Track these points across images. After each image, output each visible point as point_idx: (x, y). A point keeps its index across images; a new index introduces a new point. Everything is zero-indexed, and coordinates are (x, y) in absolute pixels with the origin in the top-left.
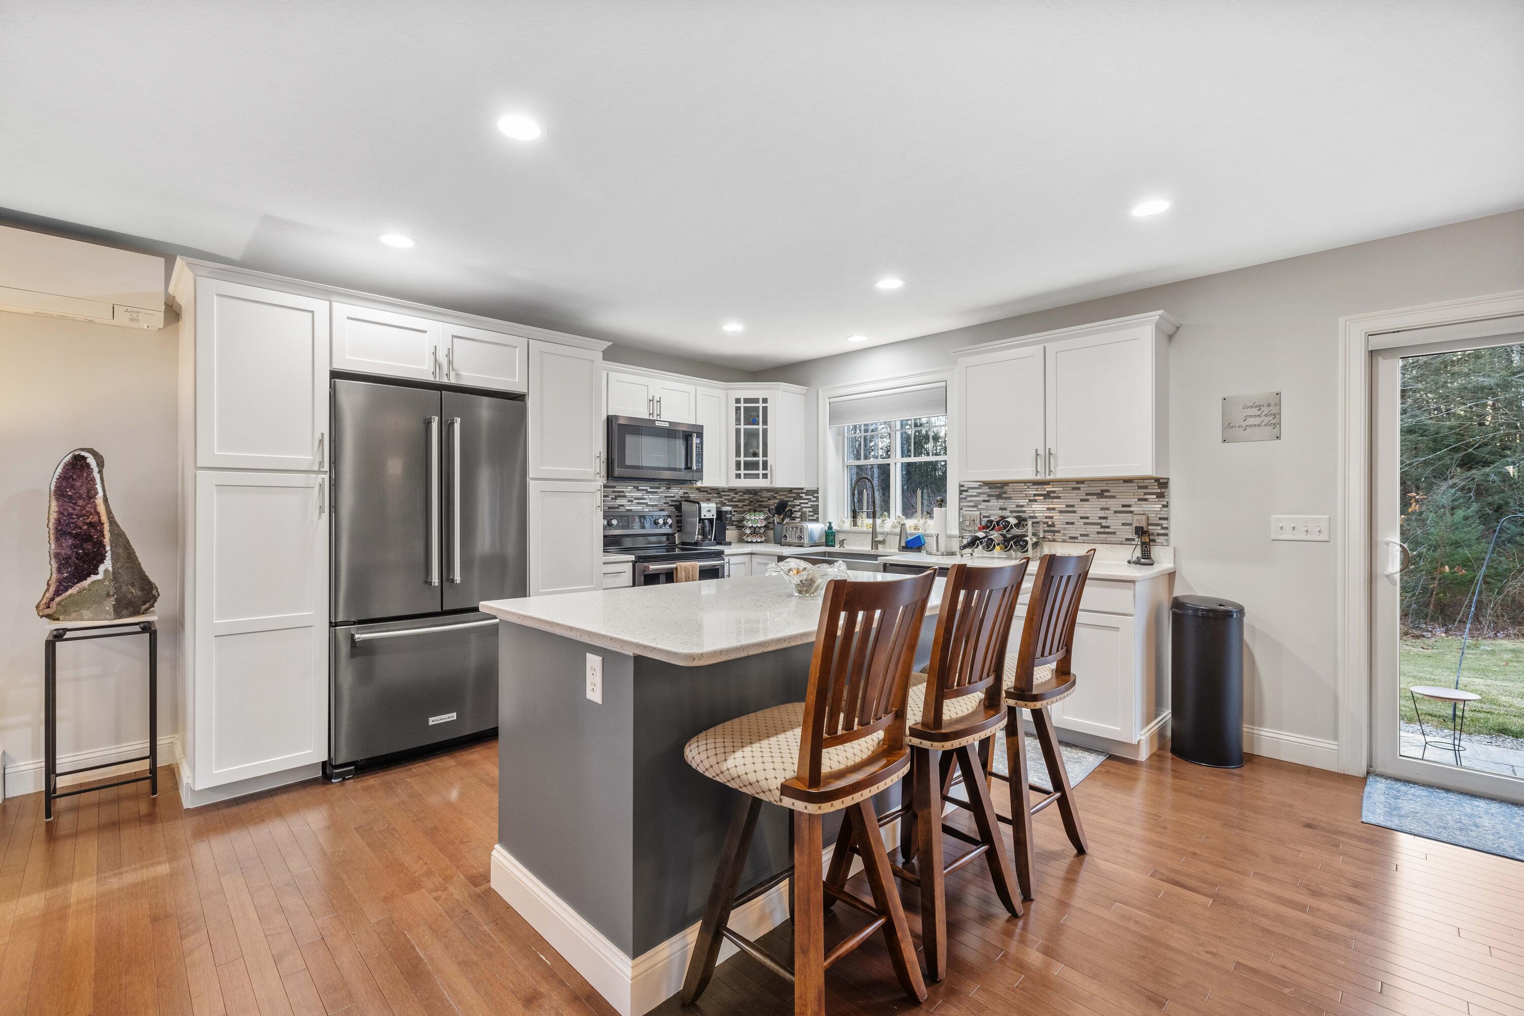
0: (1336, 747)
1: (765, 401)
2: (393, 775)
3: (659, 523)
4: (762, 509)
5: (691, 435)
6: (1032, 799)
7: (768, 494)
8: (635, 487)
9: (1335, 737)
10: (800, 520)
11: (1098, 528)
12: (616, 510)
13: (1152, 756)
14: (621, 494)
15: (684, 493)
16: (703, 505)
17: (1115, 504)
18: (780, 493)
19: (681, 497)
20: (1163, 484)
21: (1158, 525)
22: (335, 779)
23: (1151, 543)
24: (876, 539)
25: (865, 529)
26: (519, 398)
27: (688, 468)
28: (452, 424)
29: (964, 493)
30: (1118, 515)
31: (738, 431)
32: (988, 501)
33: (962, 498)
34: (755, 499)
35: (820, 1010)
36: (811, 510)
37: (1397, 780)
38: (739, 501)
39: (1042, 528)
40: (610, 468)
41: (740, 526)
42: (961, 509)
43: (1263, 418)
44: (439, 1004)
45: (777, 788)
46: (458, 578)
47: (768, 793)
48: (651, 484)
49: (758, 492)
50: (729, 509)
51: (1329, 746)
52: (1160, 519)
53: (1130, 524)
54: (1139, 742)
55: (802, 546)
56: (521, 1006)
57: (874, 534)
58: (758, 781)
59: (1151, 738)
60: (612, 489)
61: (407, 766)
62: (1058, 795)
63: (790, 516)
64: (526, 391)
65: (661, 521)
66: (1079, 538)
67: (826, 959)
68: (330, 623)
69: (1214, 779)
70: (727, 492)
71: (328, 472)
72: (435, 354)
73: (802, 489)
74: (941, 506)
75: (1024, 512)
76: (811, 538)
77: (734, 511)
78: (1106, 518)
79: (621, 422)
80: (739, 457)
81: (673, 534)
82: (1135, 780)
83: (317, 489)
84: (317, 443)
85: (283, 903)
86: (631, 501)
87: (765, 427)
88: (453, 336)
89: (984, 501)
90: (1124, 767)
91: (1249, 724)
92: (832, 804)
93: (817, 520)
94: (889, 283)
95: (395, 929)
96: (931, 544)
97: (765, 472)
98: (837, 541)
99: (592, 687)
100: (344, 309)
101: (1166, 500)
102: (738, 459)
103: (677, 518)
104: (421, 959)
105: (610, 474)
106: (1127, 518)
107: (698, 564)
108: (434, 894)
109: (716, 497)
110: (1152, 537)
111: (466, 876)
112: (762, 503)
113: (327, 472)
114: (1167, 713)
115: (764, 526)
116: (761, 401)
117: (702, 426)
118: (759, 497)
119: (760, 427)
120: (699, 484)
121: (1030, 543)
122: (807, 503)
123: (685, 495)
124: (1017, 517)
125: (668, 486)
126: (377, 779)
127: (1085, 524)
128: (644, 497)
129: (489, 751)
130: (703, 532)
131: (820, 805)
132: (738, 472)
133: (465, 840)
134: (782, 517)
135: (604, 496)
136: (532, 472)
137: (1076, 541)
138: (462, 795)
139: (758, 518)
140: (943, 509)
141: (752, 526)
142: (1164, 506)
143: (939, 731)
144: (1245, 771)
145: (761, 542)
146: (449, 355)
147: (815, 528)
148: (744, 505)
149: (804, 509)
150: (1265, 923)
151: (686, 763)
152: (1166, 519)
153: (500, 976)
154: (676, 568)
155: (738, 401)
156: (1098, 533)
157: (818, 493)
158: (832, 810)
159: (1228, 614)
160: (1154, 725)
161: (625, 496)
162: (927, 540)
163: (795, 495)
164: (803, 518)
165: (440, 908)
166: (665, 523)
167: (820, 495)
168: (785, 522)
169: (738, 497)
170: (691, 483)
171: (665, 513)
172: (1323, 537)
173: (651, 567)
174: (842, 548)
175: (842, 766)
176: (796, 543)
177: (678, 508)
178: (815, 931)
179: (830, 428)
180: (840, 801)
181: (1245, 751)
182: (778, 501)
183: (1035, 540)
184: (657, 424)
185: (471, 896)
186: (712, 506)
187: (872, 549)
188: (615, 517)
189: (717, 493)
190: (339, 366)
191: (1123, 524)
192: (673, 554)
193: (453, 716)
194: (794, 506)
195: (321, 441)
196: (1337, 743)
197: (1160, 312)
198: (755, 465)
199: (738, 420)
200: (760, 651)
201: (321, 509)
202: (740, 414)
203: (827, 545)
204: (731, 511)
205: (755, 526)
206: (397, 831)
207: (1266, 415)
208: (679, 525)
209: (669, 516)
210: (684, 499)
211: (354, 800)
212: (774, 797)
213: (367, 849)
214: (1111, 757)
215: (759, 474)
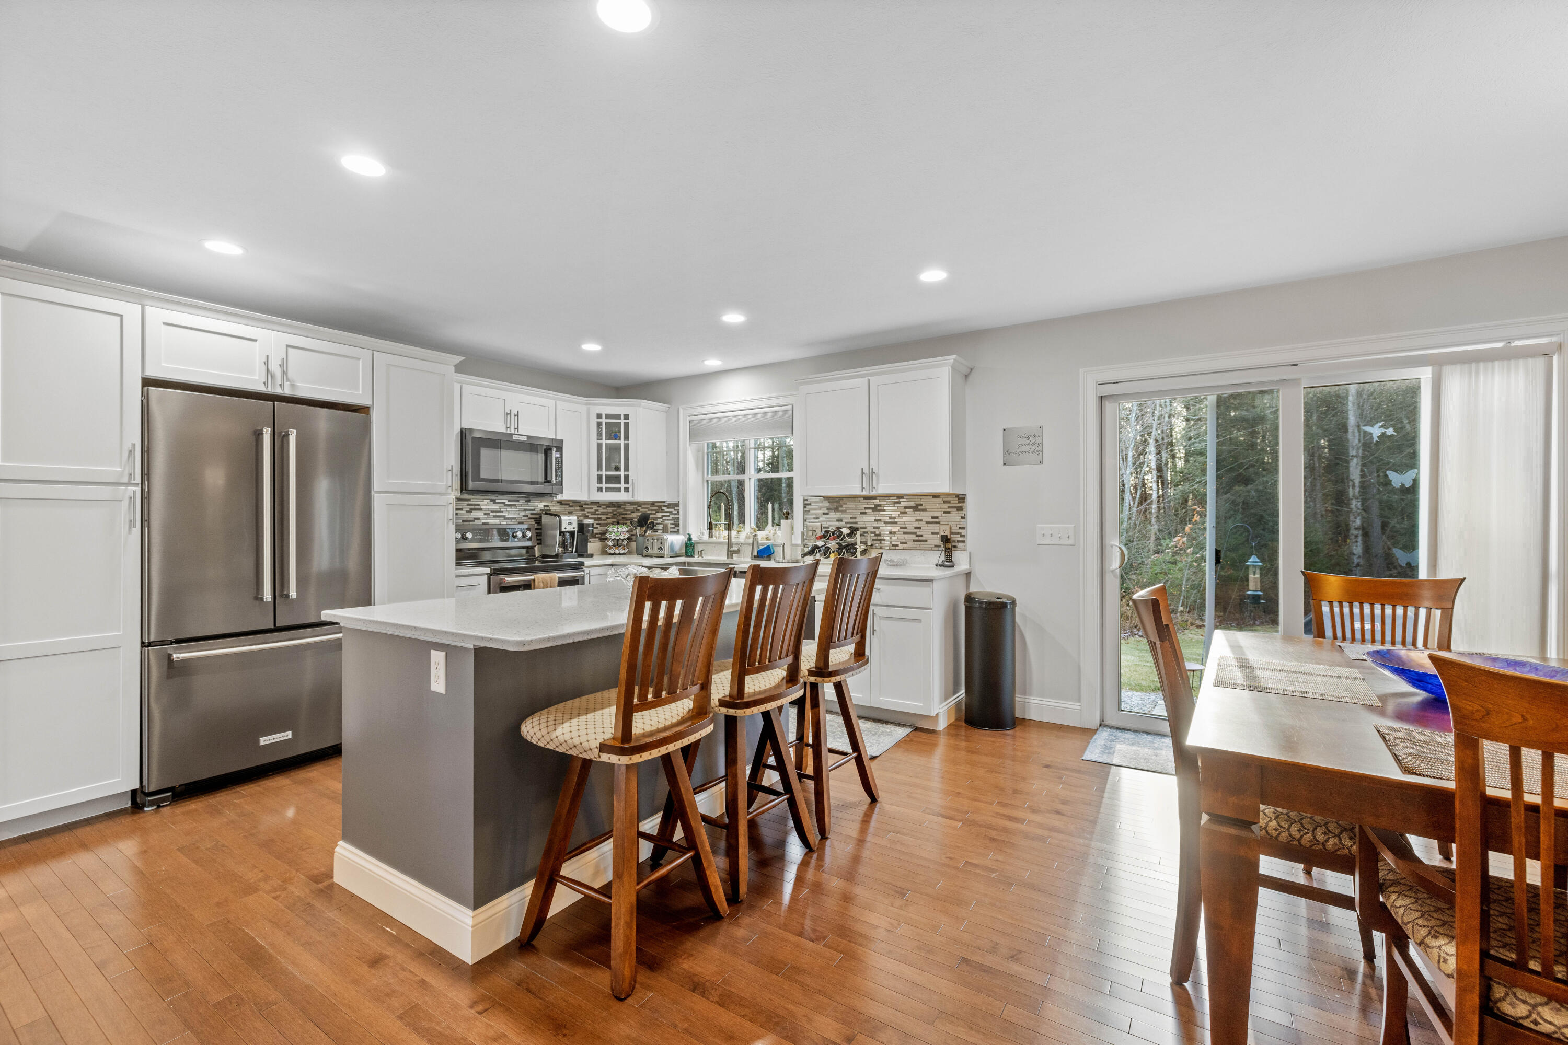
0: (1079, 708)
1: (626, 417)
2: (218, 799)
3: (517, 536)
4: (625, 522)
5: (551, 449)
6: (829, 760)
7: (631, 507)
8: (491, 500)
9: (1079, 700)
10: (662, 532)
11: (913, 537)
12: (471, 523)
13: (950, 726)
14: (477, 507)
15: (545, 506)
16: (563, 518)
17: (926, 516)
18: (643, 506)
19: (541, 510)
20: (961, 499)
21: (958, 533)
22: (148, 807)
23: (953, 549)
24: (732, 549)
25: (722, 540)
26: (363, 410)
27: (547, 481)
28: (287, 435)
29: (807, 507)
30: (929, 525)
31: (599, 446)
32: (827, 514)
33: (806, 511)
34: (619, 512)
35: (631, 921)
36: (672, 522)
37: (1118, 729)
38: (602, 514)
39: (870, 538)
40: (464, 480)
41: (603, 538)
42: (805, 521)
43: (1031, 446)
44: (283, 977)
45: (597, 747)
46: (293, 593)
47: (589, 752)
48: (509, 497)
49: (622, 505)
50: (591, 521)
51: (1074, 707)
52: (960, 528)
53: (937, 533)
54: (937, 715)
55: (663, 557)
56: (366, 967)
57: (729, 544)
58: (581, 744)
59: (949, 710)
60: (467, 502)
61: (234, 789)
62: (855, 754)
63: (652, 529)
64: (371, 404)
65: (519, 534)
66: (899, 543)
67: (638, 884)
68: (142, 643)
69: (990, 739)
70: (590, 505)
71: (140, 485)
72: (266, 363)
73: (664, 502)
74: (787, 518)
75: (856, 523)
76: (672, 548)
77: (597, 524)
78: (919, 528)
79: (476, 435)
80: (601, 470)
81: (532, 547)
82: (934, 745)
83: (125, 503)
84: (126, 454)
85: (100, 921)
86: (488, 514)
87: (626, 442)
88: (288, 346)
89: (824, 514)
90: (924, 736)
91: (1022, 695)
92: (641, 756)
93: (678, 532)
94: (733, 318)
95: (232, 927)
96: (778, 551)
97: (626, 486)
98: (696, 552)
99: (436, 680)
100: (157, 314)
101: (964, 513)
102: (600, 473)
103: (537, 531)
104: (261, 947)
105: (463, 487)
106: (935, 528)
107: (557, 575)
108: (273, 895)
109: (577, 510)
110: (953, 544)
111: (307, 877)
112: (626, 516)
113: (138, 484)
114: (962, 691)
115: (628, 539)
116: (622, 417)
117: (562, 441)
118: (622, 510)
119: (622, 442)
120: (559, 497)
121: (859, 551)
122: (669, 516)
123: (546, 508)
124: (850, 528)
125: (527, 499)
126: (200, 803)
127: (904, 533)
128: (502, 510)
129: (329, 768)
130: (564, 545)
131: (630, 756)
132: (600, 486)
133: (305, 847)
134: (644, 529)
135: (457, 509)
136: (377, 485)
137: (897, 548)
138: (299, 810)
139: (620, 531)
140: (789, 521)
141: (615, 539)
142: (963, 518)
143: (742, 700)
144: (1017, 732)
145: (624, 554)
146: (284, 365)
147: (676, 540)
148: (607, 518)
149: (666, 522)
150: (994, 834)
151: (523, 738)
152: (964, 528)
153: (345, 949)
154: (534, 580)
155: (599, 416)
156: (914, 541)
157: (679, 506)
158: (641, 760)
159: (1004, 605)
160: (952, 701)
161: (481, 510)
162: (776, 549)
163: (657, 508)
164: (665, 530)
165: (280, 905)
166: (524, 536)
167: (681, 508)
168: (647, 534)
169: (601, 510)
170: (551, 496)
171: (526, 526)
172: (1071, 542)
173: (506, 579)
174: (700, 558)
175: (654, 728)
176: (657, 554)
177: (538, 521)
178: (629, 860)
179: (690, 444)
180: (648, 753)
181: (1017, 716)
182: (640, 514)
183: (863, 547)
184: (514, 438)
185: (312, 892)
186: (574, 519)
187: (728, 558)
188: (469, 530)
189: (579, 506)
190: (153, 372)
191: (933, 533)
192: (532, 566)
193: (288, 735)
194: (656, 519)
195: (131, 452)
196: (1080, 704)
197: (954, 357)
198: (617, 479)
199: (599, 435)
200: (585, 638)
201: (131, 523)
202: (602, 428)
203: (687, 556)
204: (593, 524)
205: (618, 538)
206: (227, 847)
207: (1033, 444)
208: (539, 538)
209: (528, 529)
210: (544, 512)
211: (173, 824)
212: (593, 755)
213: (194, 865)
214: (917, 729)
215: (620, 488)
